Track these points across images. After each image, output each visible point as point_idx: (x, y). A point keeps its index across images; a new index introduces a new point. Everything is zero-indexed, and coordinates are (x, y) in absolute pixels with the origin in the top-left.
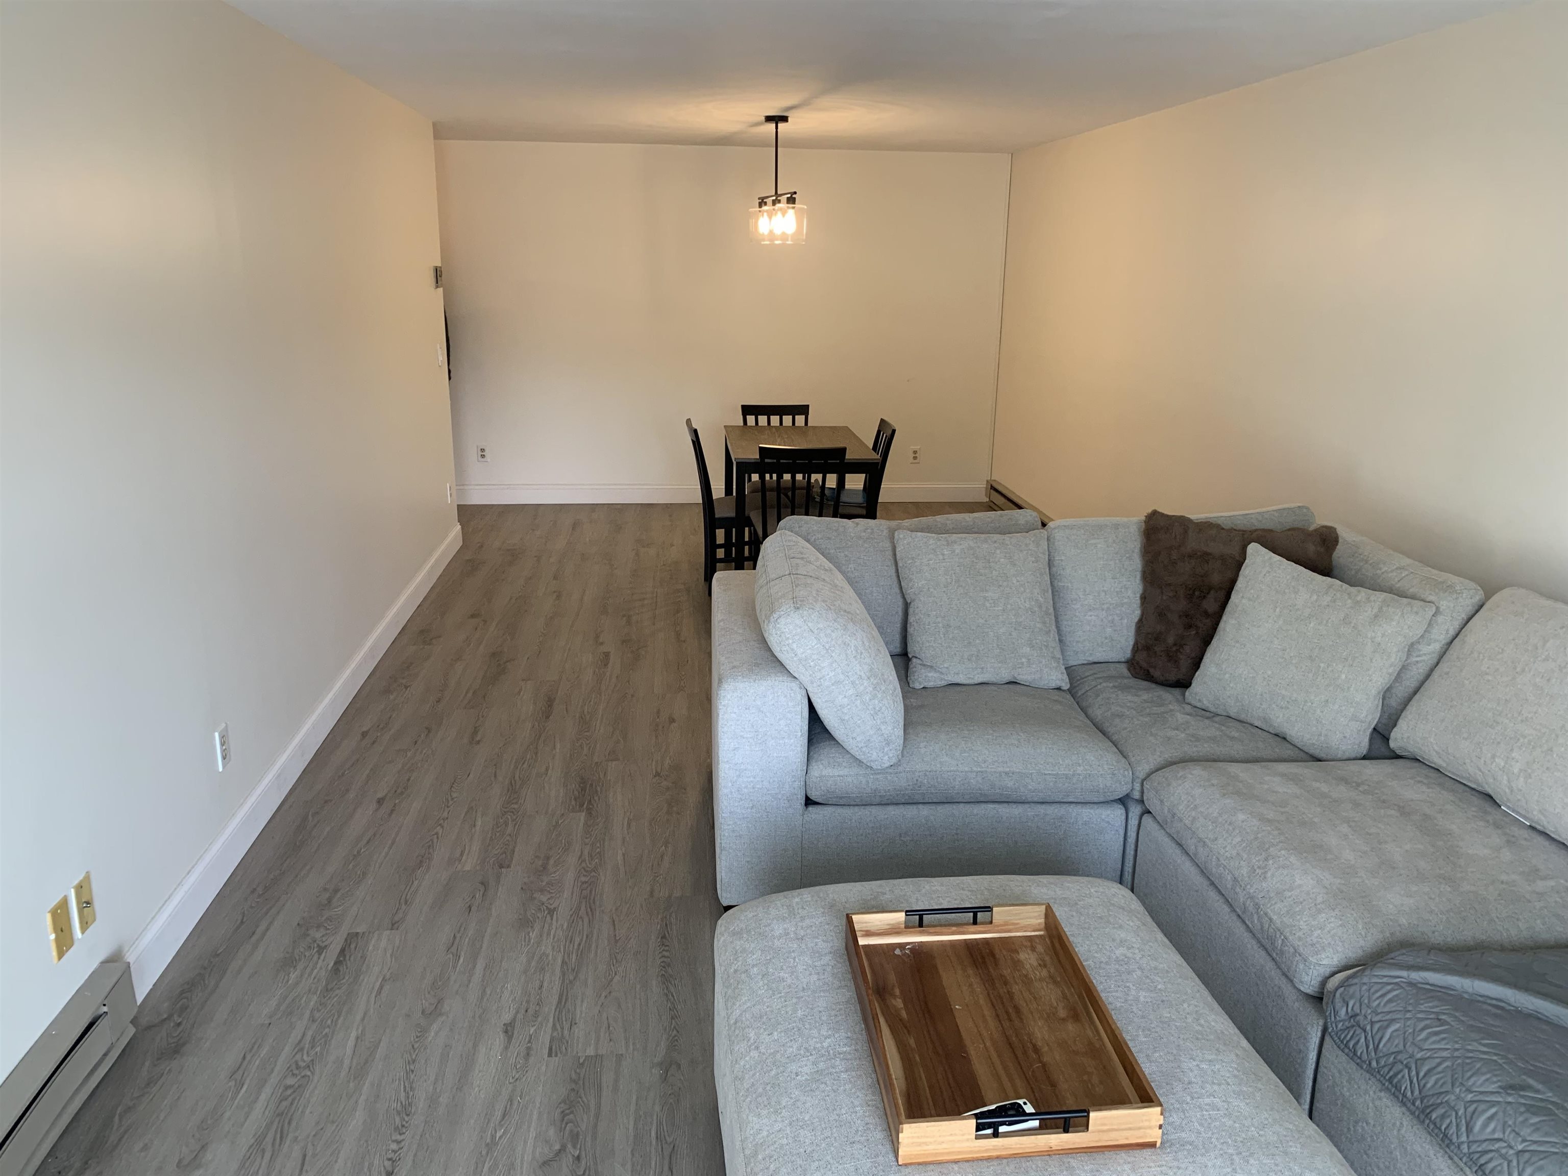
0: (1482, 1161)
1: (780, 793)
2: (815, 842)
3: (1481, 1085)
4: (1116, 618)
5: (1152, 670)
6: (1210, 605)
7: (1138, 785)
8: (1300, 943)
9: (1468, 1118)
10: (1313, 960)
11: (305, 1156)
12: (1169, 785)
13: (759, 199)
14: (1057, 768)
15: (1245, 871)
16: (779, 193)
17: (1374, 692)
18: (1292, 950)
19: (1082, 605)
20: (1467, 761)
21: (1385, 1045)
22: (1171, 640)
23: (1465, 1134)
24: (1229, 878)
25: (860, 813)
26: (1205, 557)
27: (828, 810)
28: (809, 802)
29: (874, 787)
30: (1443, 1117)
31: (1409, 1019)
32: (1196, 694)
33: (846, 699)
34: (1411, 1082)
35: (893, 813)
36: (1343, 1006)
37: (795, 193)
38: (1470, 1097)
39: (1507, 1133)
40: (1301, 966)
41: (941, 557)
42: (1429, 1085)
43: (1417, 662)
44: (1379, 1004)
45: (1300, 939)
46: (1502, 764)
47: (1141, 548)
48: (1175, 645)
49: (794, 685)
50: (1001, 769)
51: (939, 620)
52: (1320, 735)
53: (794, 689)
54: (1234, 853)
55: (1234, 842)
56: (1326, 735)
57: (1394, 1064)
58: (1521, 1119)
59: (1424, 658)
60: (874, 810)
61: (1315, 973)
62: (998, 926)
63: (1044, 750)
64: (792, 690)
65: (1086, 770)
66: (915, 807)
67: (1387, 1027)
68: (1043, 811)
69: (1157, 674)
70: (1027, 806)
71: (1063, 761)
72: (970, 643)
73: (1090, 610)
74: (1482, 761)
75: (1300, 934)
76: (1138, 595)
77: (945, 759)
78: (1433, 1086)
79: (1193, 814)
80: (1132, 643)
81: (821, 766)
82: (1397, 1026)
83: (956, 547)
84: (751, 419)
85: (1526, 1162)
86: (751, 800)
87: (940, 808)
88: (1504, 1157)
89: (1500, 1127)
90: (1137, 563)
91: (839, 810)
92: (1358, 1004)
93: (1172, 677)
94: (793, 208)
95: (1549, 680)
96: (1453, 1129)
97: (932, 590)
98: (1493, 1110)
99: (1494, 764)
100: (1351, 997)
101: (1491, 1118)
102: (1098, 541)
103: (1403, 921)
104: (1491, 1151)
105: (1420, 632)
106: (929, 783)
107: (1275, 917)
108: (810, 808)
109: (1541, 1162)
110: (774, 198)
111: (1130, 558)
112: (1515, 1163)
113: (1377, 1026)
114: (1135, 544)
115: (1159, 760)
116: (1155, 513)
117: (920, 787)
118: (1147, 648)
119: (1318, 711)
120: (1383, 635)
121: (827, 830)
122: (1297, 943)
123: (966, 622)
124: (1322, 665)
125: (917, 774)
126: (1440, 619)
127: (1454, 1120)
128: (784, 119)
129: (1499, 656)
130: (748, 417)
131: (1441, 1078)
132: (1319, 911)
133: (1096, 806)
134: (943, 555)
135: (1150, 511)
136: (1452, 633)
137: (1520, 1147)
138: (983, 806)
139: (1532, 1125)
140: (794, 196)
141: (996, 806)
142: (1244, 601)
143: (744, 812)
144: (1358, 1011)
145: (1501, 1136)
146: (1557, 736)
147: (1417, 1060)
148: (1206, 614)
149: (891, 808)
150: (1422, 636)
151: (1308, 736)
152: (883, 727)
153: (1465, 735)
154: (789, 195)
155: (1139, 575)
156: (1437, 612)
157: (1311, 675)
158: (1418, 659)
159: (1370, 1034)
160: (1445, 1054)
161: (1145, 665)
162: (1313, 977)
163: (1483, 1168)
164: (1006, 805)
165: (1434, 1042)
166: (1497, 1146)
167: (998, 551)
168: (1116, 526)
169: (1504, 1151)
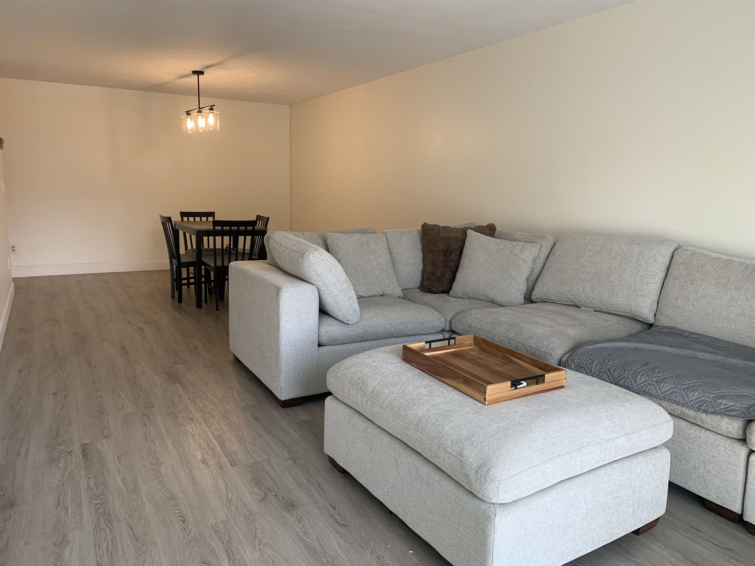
0: (644, 388)
1: (308, 341)
2: (323, 363)
3: (634, 367)
4: (414, 269)
5: (432, 288)
6: (454, 257)
7: (448, 323)
8: (547, 350)
9: (634, 379)
10: (554, 354)
11: (130, 526)
12: (465, 317)
13: (186, 112)
14: (418, 319)
15: (513, 335)
16: (200, 107)
17: (524, 279)
18: (544, 353)
19: (401, 264)
20: (567, 293)
21: (594, 368)
22: (439, 274)
23: (635, 384)
24: (506, 340)
25: (342, 348)
26: (449, 239)
27: (328, 348)
28: (319, 345)
29: (348, 334)
30: (624, 382)
31: (599, 358)
32: (455, 291)
33: (338, 292)
34: (608, 376)
35: (355, 346)
36: (572, 364)
37: (214, 105)
38: (632, 372)
39: (650, 377)
40: (550, 357)
41: (349, 242)
42: (616, 374)
43: (536, 267)
44: (586, 358)
45: (546, 349)
46: (582, 290)
47: (420, 240)
48: (441, 275)
49: (314, 288)
50: (397, 322)
51: (352, 269)
52: (507, 298)
53: (314, 289)
54: (505, 330)
55: (504, 327)
56: (510, 298)
57: (599, 374)
58: (652, 371)
59: (538, 265)
60: (347, 346)
61: (556, 358)
62: (457, 345)
63: (412, 312)
64: (313, 290)
65: (429, 319)
66: (364, 342)
67: (593, 363)
68: (413, 339)
69: (434, 289)
70: (407, 337)
71: (420, 316)
72: (366, 278)
73: (404, 266)
74: (574, 291)
75: (545, 347)
76: (421, 259)
77: (376, 319)
78: (617, 375)
79: (481, 323)
80: (420, 279)
81: (325, 326)
82: (596, 361)
83: (353, 238)
84: (185, 219)
85: (660, 383)
86: (295, 346)
87: (374, 342)
88: (651, 384)
89: (646, 376)
90: (419, 245)
91: (333, 347)
92: (578, 360)
93: (440, 289)
94: (213, 113)
95: (592, 257)
96: (630, 384)
97: (347, 256)
98: (642, 372)
99: (579, 291)
100: (575, 359)
101: (642, 375)
102: (403, 237)
103: (577, 337)
104: (646, 384)
105: (537, 254)
106: (370, 330)
107: (532, 345)
108: (320, 348)
109: (665, 380)
110: (198, 110)
111: (416, 244)
112: (656, 384)
113: (588, 365)
114: (417, 238)
115: (454, 313)
116: (425, 224)
117: (367, 332)
118: (428, 279)
119: (506, 289)
120: (525, 256)
121: (328, 357)
122: (545, 350)
123: (363, 269)
124: (505, 270)
125: (366, 326)
126: (542, 249)
127: (629, 381)
128: (202, 73)
129: (571, 255)
130: (184, 218)
131: (619, 371)
132: (550, 338)
133: (432, 335)
134: (349, 241)
135: (423, 223)
136: (547, 254)
137: (656, 379)
138: (390, 339)
139: (657, 372)
140: (212, 107)
141: (395, 338)
142: (470, 251)
143: (292, 352)
144: (580, 363)
145: (648, 379)
146: (601, 275)
147: (608, 369)
148: (452, 261)
149: (354, 344)
150: (537, 257)
151: (503, 299)
152: (353, 304)
153: (565, 284)
154: (210, 107)
155: (420, 250)
156: (541, 246)
157: (501, 275)
158: (536, 265)
159: (587, 368)
160: (617, 364)
161: (428, 286)
162: (555, 360)
163: (645, 391)
164: (398, 338)
165: (612, 362)
166: (647, 382)
167: (370, 240)
168: (409, 231)
169: (650, 383)
